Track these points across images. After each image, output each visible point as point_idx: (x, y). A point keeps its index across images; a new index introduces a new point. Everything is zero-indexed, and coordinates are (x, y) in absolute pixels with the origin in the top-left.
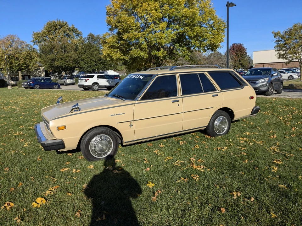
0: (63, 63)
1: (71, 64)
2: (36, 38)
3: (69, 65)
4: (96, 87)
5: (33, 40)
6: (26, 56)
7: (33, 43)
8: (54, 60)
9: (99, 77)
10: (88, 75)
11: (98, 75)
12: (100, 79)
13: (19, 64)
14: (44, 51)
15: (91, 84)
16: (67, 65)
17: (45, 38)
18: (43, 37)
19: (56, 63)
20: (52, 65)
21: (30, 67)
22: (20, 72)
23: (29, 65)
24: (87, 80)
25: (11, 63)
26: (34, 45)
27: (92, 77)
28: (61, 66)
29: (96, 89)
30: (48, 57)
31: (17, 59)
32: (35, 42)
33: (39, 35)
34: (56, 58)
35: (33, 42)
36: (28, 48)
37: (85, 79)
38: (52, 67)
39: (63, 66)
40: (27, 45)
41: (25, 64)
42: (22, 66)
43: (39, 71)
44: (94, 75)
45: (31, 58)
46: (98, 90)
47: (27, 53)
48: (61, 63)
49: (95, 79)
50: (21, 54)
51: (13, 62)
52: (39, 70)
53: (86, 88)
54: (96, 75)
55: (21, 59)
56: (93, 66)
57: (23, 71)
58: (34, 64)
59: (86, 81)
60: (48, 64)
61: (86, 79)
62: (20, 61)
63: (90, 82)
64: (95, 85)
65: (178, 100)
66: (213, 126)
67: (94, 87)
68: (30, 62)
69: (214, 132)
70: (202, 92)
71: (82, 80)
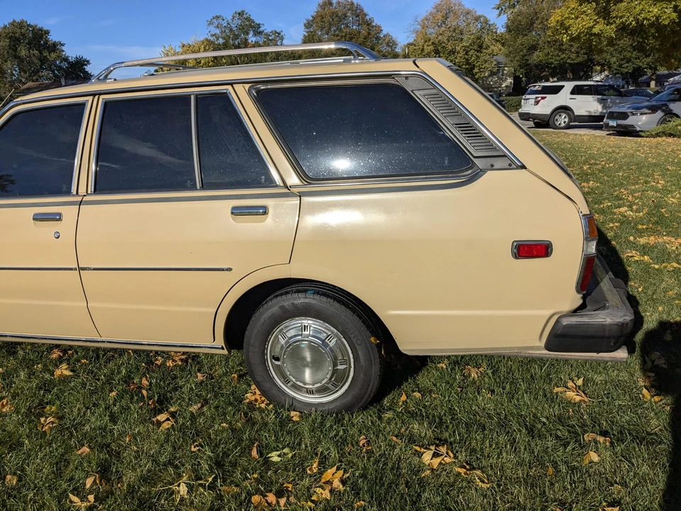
0: (552, 55)
1: (573, 56)
3: (569, 58)
4: (562, 119)
6: (471, 45)
7: (498, 12)
8: (533, 48)
9: (577, 91)
10: (544, 87)
11: (576, 86)
12: (580, 98)
14: (515, 28)
15: (548, 111)
16: (562, 59)
19: (537, 57)
20: (528, 60)
21: (476, 70)
23: (474, 65)
24: (539, 101)
26: (500, 15)
27: (556, 90)
28: (548, 64)
29: (563, 125)
30: (519, 41)
31: (453, 52)
32: (502, 9)
34: (540, 42)
35: (498, 8)
36: (479, 25)
37: (534, 96)
38: (525, 65)
39: (552, 63)
40: (477, 19)
41: (468, 64)
44: (563, 86)
45: (481, 48)
46: (568, 127)
47: (472, 37)
48: (549, 54)
49: (563, 98)
50: (462, 39)
53: (543, 122)
54: (569, 86)
55: (459, 52)
56: (636, 59)
58: (486, 62)
59: (537, 103)
60: (518, 61)
61: (536, 98)
62: (456, 58)
63: (546, 106)
64: (562, 114)
65: (60, 214)
66: (264, 354)
67: (557, 120)
68: (478, 57)
69: (267, 385)
70: (194, 188)
71: (529, 99)
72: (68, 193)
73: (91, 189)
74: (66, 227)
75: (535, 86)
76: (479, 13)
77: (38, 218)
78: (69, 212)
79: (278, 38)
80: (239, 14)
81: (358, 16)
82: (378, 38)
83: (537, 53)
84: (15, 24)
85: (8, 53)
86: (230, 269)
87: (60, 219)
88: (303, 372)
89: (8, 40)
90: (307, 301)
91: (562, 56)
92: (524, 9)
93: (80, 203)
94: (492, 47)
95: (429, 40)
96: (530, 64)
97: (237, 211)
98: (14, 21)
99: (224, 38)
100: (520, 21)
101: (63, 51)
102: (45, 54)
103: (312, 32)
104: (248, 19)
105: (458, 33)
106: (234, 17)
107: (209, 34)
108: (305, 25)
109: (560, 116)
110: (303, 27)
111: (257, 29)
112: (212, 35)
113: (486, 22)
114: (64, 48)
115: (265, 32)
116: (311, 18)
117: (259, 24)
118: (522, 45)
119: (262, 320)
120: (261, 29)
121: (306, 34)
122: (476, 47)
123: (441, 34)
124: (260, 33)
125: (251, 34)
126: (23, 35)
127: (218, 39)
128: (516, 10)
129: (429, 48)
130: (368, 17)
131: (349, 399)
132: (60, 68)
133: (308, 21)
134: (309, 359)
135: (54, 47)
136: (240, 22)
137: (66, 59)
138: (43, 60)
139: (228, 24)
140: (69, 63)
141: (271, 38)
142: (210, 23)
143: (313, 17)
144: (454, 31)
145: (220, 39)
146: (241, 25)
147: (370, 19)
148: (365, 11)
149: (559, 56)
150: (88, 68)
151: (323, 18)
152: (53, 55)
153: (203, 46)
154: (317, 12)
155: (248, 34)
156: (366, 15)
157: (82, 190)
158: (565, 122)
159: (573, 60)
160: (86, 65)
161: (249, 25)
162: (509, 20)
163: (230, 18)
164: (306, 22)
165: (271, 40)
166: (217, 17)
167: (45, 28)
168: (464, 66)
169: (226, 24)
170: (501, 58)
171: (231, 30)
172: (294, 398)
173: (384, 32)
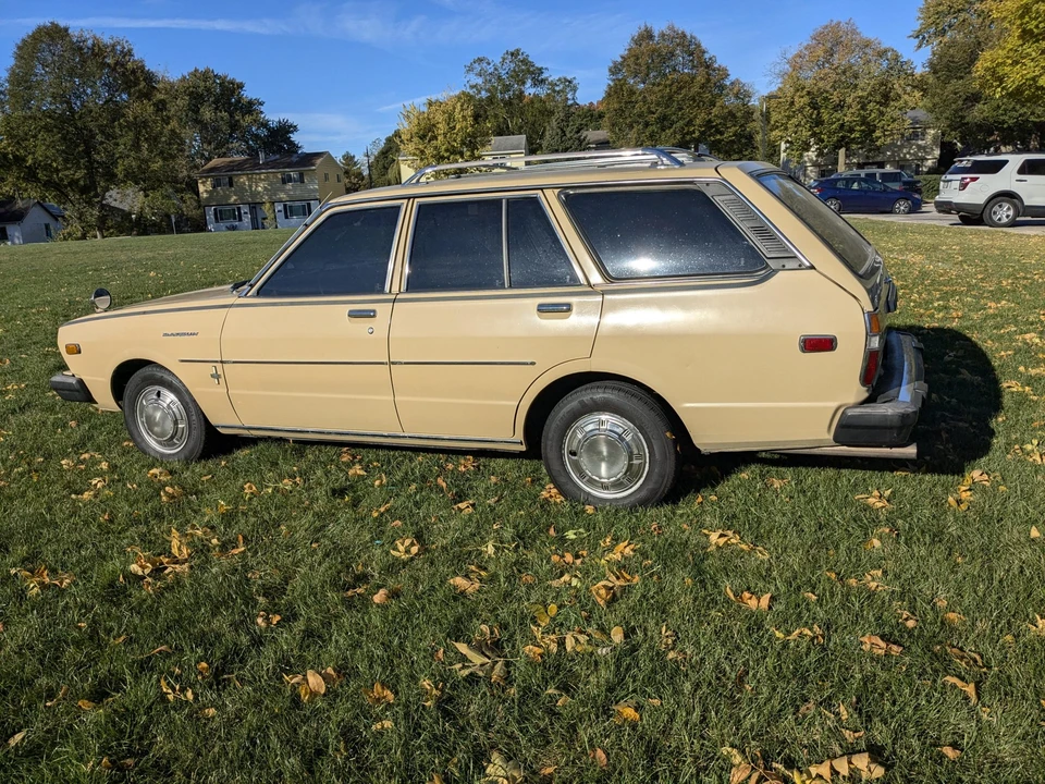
0: (1005, 110)
1: (1039, 110)
2: (930, 21)
3: (1033, 113)
4: (1004, 212)
5: (918, 28)
6: (870, 94)
7: (917, 41)
8: (974, 98)
9: (1028, 168)
10: (976, 163)
11: (1027, 161)
12: (1032, 179)
13: (842, 125)
14: (944, 68)
15: (981, 199)
16: (1020, 115)
17: (963, 15)
18: (955, 13)
19: (978, 113)
20: (963, 117)
21: (878, 133)
22: (842, 152)
23: (874, 126)
24: (967, 184)
25: (819, 122)
26: (920, 47)
27: (995, 167)
28: (1000, 123)
29: (1005, 220)
31: (840, 106)
32: (924, 38)
33: (940, 8)
35: (917, 37)
36: (885, 64)
37: (959, 177)
38: (959, 124)
39: (1004, 122)
40: (882, 54)
41: (864, 122)
42: (852, 130)
43: (919, 147)
44: (1007, 161)
45: (886, 98)
46: (1013, 224)
47: (873, 82)
48: (999, 107)
49: (1007, 179)
50: (856, 86)
51: (825, 117)
52: (920, 142)
53: (973, 216)
54: (1016, 160)
55: (850, 107)
57: (854, 147)
58: (895, 120)
59: (964, 186)
60: (947, 118)
61: (963, 179)
63: (978, 191)
64: (1004, 204)
65: (374, 311)
66: (561, 448)
67: (995, 213)
68: (882, 114)
69: (562, 480)
70: (502, 287)
71: (951, 181)
72: (382, 291)
73: (403, 288)
74: (380, 323)
75: (962, 161)
76: (883, 47)
77: (353, 315)
78: (382, 310)
79: (569, 89)
80: (512, 54)
81: (691, 54)
82: (722, 87)
83: (979, 106)
84: (198, 75)
85: (187, 115)
86: (533, 363)
87: (374, 316)
88: (600, 466)
89: (187, 98)
90: (606, 396)
91: (1021, 111)
92: (960, 37)
93: (394, 301)
94: (906, 97)
95: (803, 88)
96: (967, 123)
97: (542, 309)
98: (196, 70)
99: (488, 91)
100: (952, 56)
101: (262, 112)
102: (237, 118)
103: (620, 80)
104: (525, 62)
105: (848, 78)
106: (504, 59)
107: (468, 85)
108: (610, 70)
109: (1000, 206)
110: (608, 73)
111: (537, 76)
112: (472, 87)
113: (897, 58)
114: (262, 108)
115: (550, 79)
116: (620, 60)
117: (541, 69)
118: (956, 94)
119: (561, 415)
120: (543, 76)
121: (612, 84)
122: (878, 98)
123: (821, 79)
124: (543, 81)
125: (529, 83)
126: (208, 90)
127: (480, 92)
128: (946, 39)
129: (802, 100)
130: (707, 56)
131: (643, 494)
132: (256, 137)
133: (615, 63)
134: (605, 454)
135: (250, 107)
136: (512, 65)
137: (265, 125)
138: (234, 126)
139: (496, 69)
140: (269, 130)
141: (557, 89)
142: (470, 69)
143: (622, 57)
144: (844, 72)
145: (483, 92)
146: (514, 71)
147: (710, 59)
148: (704, 46)
149: (1016, 111)
150: (294, 137)
151: (638, 59)
152: (248, 118)
153: (459, 104)
154: (629, 50)
155: (524, 83)
156: (704, 52)
157: (395, 289)
158: (1008, 216)
159: (1039, 116)
160: (292, 132)
161: (526, 70)
162: (934, 54)
163: (498, 60)
164: (611, 65)
165: (558, 92)
166: (480, 60)
167: (238, 81)
168: (858, 128)
169: (492, 70)
170: (921, 114)
171: (499, 78)
172: (589, 494)
173: (732, 78)
